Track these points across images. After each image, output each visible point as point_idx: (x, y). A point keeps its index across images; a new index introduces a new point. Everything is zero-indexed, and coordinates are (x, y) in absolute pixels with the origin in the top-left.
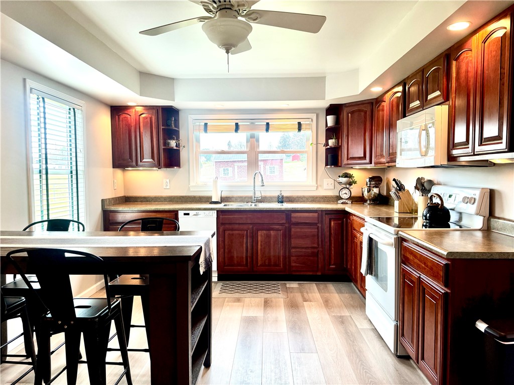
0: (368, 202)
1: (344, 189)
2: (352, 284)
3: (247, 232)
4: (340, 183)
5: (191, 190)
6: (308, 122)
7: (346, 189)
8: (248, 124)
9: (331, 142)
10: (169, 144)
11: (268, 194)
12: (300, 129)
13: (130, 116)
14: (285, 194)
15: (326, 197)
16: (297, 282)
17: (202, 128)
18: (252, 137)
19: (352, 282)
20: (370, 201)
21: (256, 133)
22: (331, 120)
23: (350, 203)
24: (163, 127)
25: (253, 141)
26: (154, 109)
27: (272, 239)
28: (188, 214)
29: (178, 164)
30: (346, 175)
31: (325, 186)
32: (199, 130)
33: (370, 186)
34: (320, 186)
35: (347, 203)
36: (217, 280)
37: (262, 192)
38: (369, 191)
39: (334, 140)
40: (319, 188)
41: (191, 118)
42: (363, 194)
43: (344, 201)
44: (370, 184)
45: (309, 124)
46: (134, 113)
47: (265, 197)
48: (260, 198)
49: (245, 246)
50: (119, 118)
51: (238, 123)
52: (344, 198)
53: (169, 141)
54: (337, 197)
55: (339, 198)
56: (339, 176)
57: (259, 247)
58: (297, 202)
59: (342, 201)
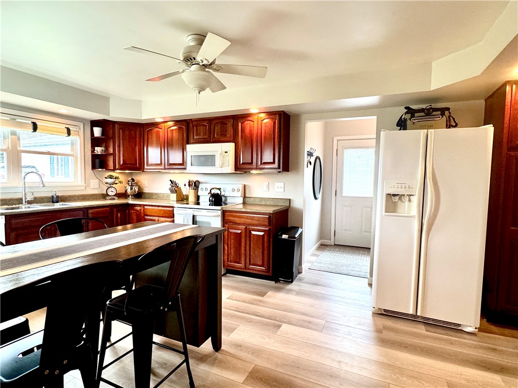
1: (110, 188)
4: (107, 183)
6: (76, 129)
7: (112, 188)
8: (8, 119)
12: (69, 134)
14: (59, 194)
15: (94, 195)
18: (14, 133)
20: (132, 196)
21: (19, 131)
22: (97, 132)
23: (117, 198)
25: (14, 138)
30: (111, 177)
31: (92, 186)
34: (88, 186)
35: (115, 199)
39: (103, 148)
40: (87, 187)
42: (126, 191)
43: (112, 197)
45: (77, 131)
48: (33, 199)
52: (111, 195)
54: (104, 194)
55: (107, 195)
56: (106, 178)
59: (110, 198)
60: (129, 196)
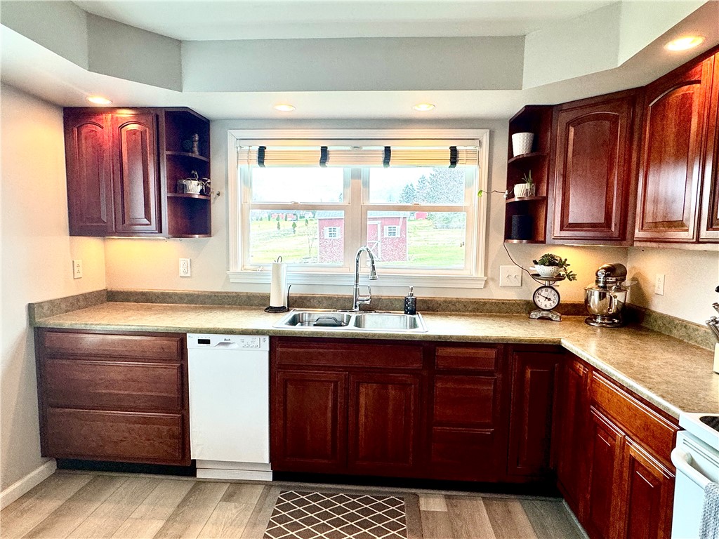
0: (599, 320)
1: (544, 289)
2: (565, 504)
3: (336, 387)
4: (536, 276)
5: (231, 281)
6: (472, 148)
7: (549, 290)
8: (349, 148)
9: (520, 190)
10: (184, 187)
11: (385, 294)
12: (454, 161)
13: (102, 128)
15: (504, 303)
16: (443, 492)
17: (255, 156)
18: (356, 175)
19: (563, 498)
20: (603, 319)
21: (362, 167)
22: (521, 143)
23: (558, 319)
24: (169, 153)
25: (358, 184)
26: (149, 113)
27: (391, 403)
28: (207, 342)
29: (205, 230)
30: (550, 261)
31: (503, 281)
32: (249, 161)
33: (604, 287)
34: (493, 279)
35: (550, 319)
36: (271, 479)
37: (372, 289)
38: (602, 296)
40: (491, 283)
41: (233, 136)
43: (544, 313)
44: (605, 283)
45: (474, 151)
46: (109, 123)
47: (379, 299)
48: (368, 302)
49: (329, 415)
50: (79, 133)
51: (326, 147)
52: (543, 307)
53: (184, 182)
54: (528, 303)
55: (532, 306)
56: (535, 262)
57: (362, 419)
58: (444, 310)
59: (539, 315)
60: (596, 317)
